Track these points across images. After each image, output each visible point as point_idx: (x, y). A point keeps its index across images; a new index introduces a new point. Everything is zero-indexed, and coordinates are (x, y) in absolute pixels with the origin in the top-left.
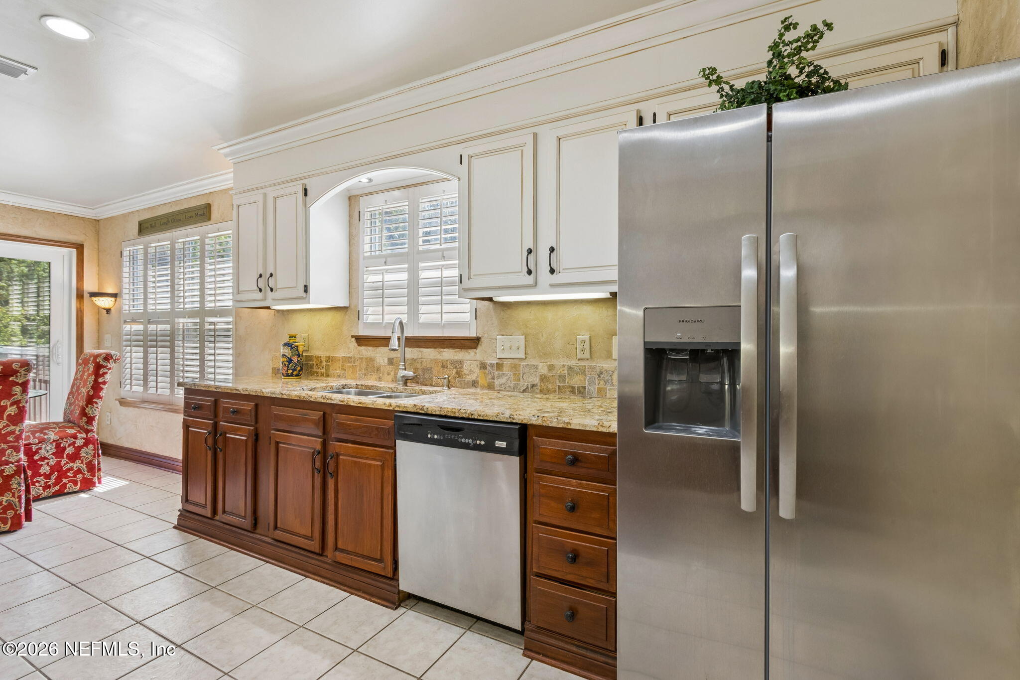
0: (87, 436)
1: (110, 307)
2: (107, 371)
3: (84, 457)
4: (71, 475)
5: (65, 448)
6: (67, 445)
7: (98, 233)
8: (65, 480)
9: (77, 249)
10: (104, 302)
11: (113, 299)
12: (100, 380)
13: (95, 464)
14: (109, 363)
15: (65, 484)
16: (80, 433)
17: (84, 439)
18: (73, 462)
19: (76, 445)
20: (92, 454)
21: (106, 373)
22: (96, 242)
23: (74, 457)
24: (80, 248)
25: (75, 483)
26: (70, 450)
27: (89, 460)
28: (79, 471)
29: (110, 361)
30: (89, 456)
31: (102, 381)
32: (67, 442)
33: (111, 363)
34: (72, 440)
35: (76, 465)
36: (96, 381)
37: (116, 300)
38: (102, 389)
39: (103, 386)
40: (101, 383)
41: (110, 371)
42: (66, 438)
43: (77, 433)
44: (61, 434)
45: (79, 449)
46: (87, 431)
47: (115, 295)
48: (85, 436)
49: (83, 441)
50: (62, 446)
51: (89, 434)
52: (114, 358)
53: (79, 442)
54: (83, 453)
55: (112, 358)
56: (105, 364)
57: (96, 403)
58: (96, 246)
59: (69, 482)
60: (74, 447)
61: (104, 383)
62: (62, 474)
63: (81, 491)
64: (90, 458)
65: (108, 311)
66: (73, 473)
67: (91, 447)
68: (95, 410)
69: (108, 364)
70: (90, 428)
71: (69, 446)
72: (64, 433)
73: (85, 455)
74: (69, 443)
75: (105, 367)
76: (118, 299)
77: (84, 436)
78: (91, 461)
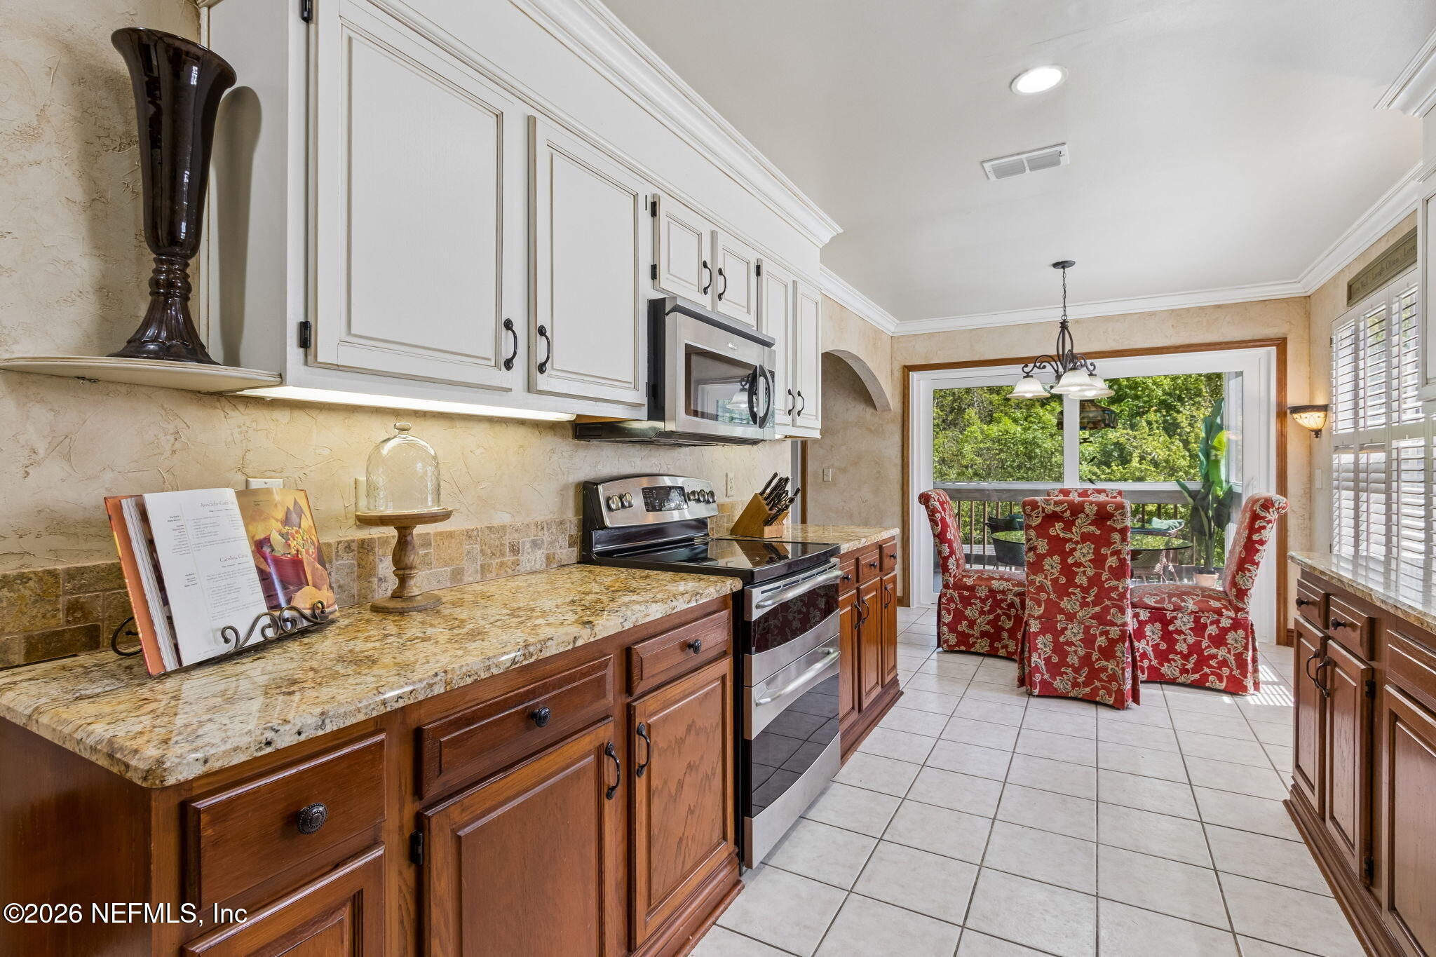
0: (1236, 616)
1: (1320, 427)
2: (1265, 524)
3: (1232, 645)
4: (1214, 665)
5: (1205, 626)
6: (1208, 622)
7: (1308, 315)
8: (1206, 670)
9: (1277, 345)
10: (1311, 420)
11: (1322, 414)
12: (1255, 537)
13: (1247, 660)
14: (1269, 512)
15: (1206, 675)
16: (1228, 610)
17: (1232, 619)
18: (1218, 648)
19: (1221, 625)
20: (1243, 644)
21: (1264, 528)
22: (1307, 330)
23: (1219, 641)
24: (1281, 344)
25: (1220, 678)
26: (1212, 630)
27: (1239, 651)
28: (1225, 663)
29: (1271, 510)
30: (1239, 646)
31: (1258, 538)
32: (1208, 617)
33: (1271, 513)
34: (1216, 617)
35: (1221, 653)
36: (1249, 538)
37: (1326, 416)
38: (1258, 551)
39: (1260, 548)
40: (1257, 542)
41: (1270, 525)
42: (1208, 612)
43: (1222, 608)
44: (1203, 605)
45: (1224, 631)
46: (1237, 610)
47: (1324, 408)
48: (1234, 616)
49: (1231, 621)
50: (1202, 621)
51: (1240, 614)
52: (1277, 506)
53: (1225, 623)
54: (1230, 637)
55: (1273, 505)
56: (1263, 514)
57: (1249, 571)
58: (1306, 336)
59: (1213, 673)
60: (1218, 627)
61: (1262, 542)
62: (1203, 661)
63: (1224, 691)
64: (1241, 649)
65: (1317, 433)
66: (1217, 663)
67: (1241, 632)
68: (1248, 581)
69: (1268, 515)
70: (1240, 605)
71: (1212, 623)
72: (1206, 604)
73: (1233, 642)
74: (1211, 619)
75: (1263, 518)
76: (1329, 414)
77: (1232, 614)
78: (1241, 654)
